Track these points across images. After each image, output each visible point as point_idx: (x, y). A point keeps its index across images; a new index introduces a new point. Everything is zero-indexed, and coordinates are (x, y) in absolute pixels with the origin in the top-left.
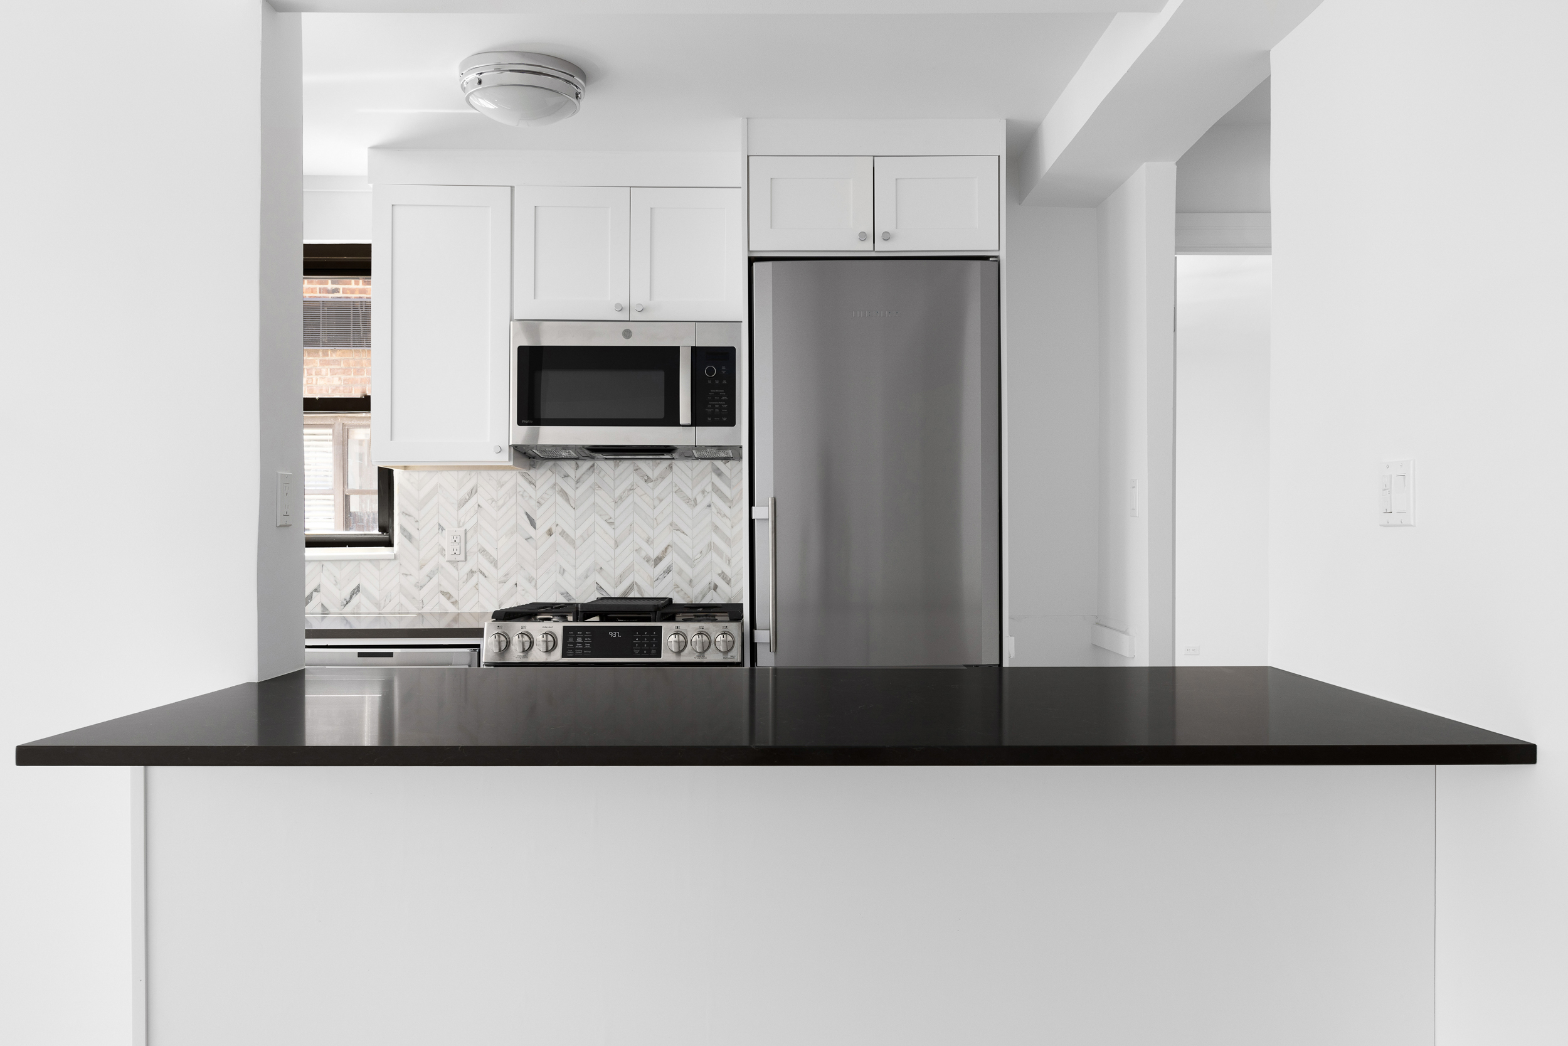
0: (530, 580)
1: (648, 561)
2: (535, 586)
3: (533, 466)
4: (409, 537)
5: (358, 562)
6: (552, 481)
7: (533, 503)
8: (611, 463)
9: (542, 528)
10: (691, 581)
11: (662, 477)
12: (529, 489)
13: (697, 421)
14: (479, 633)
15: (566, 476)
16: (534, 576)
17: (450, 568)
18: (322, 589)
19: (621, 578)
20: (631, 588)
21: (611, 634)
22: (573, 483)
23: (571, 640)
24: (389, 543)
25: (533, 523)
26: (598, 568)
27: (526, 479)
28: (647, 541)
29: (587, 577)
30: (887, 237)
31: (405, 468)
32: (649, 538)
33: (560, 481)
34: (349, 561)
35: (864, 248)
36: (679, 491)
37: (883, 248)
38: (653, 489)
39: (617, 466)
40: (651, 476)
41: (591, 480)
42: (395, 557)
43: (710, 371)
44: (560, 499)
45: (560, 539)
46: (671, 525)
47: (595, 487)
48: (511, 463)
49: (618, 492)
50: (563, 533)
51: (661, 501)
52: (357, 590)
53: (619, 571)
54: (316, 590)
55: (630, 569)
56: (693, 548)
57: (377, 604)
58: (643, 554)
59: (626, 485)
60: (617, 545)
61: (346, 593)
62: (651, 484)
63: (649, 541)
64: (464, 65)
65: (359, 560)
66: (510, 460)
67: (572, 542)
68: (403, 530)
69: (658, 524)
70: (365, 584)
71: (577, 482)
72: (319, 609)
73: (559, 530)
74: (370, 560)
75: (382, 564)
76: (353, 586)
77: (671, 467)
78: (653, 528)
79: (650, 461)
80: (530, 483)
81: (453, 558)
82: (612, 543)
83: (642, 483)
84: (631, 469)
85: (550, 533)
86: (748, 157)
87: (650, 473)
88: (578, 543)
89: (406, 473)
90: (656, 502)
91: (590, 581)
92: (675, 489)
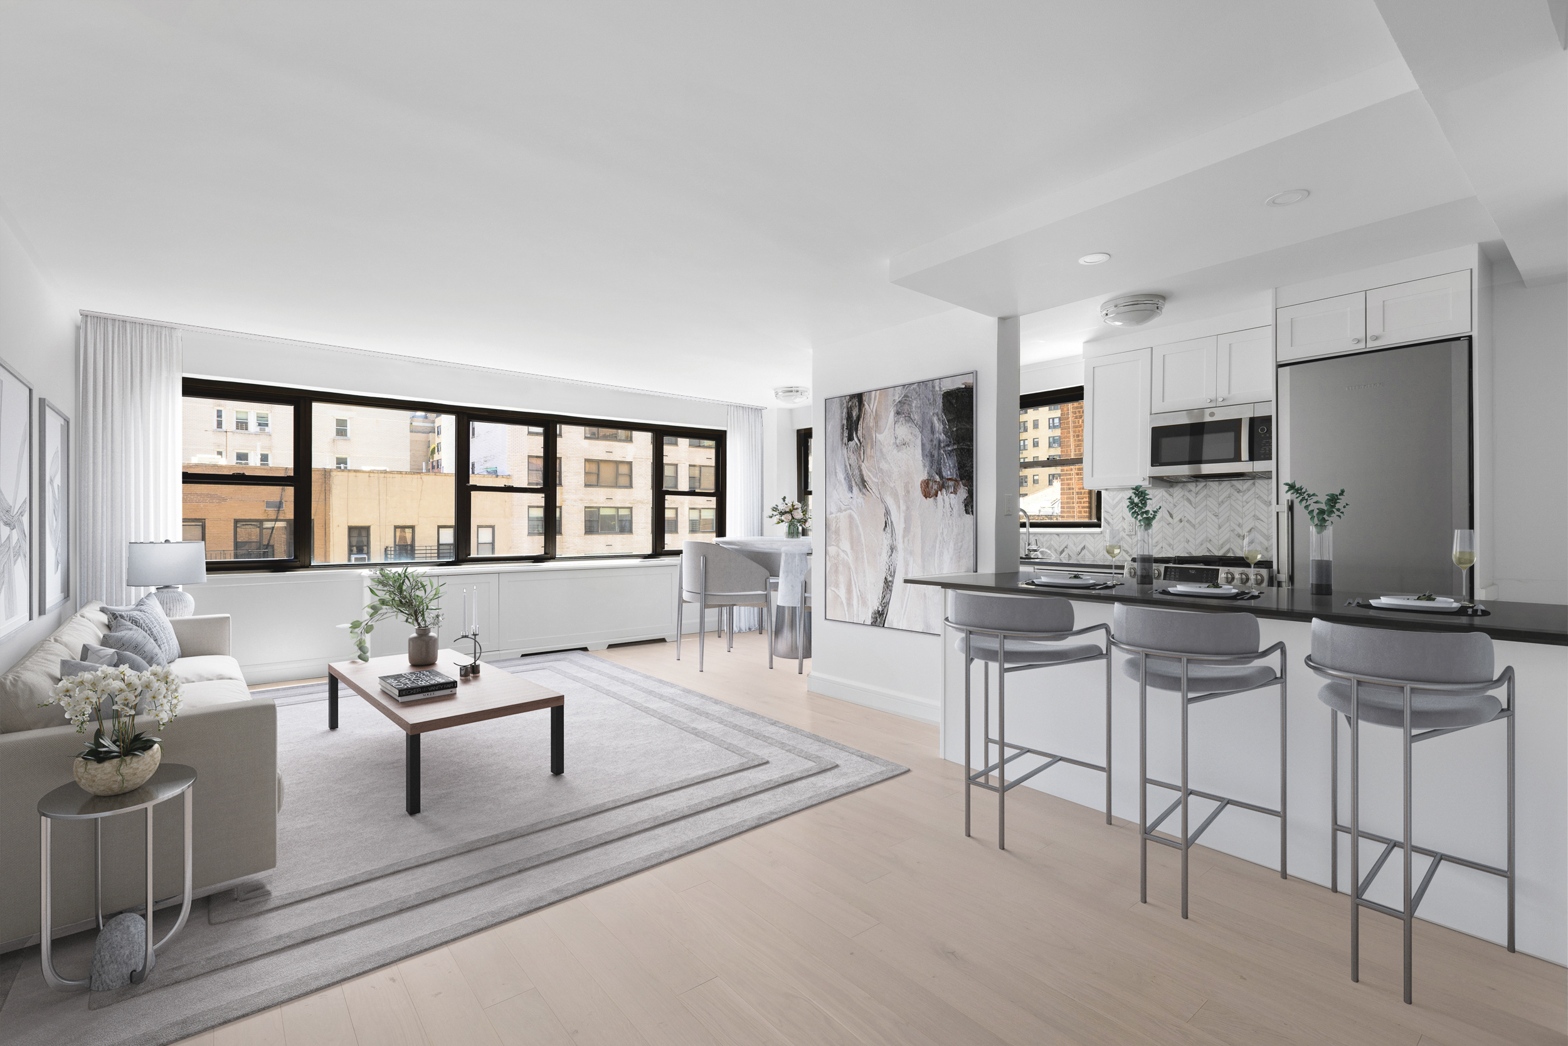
0: (1170, 545)
1: (1239, 537)
2: (1172, 549)
3: (1172, 486)
4: (1108, 523)
5: (1083, 535)
6: (1182, 494)
7: (1172, 505)
8: (1217, 483)
9: (1176, 519)
10: (1267, 548)
11: (1249, 490)
12: (1170, 498)
13: (1252, 458)
14: (1122, 567)
15: (1190, 491)
16: (1172, 543)
17: (1127, 538)
18: (1068, 547)
19: (1222, 546)
20: (1228, 551)
21: (1190, 571)
22: (1194, 495)
23: (1168, 573)
24: (1099, 526)
25: (1171, 516)
26: (1208, 540)
27: (1168, 493)
28: (1239, 526)
29: (1202, 545)
30: (1377, 338)
31: (1106, 490)
32: (1240, 524)
33: (1187, 494)
34: (1080, 534)
35: (1361, 347)
36: (1259, 497)
37: (1372, 345)
38: (1243, 497)
39: (1220, 484)
40: (1241, 489)
41: (1205, 492)
42: (1101, 533)
43: (1263, 430)
44: (1186, 503)
45: (1187, 525)
46: (1254, 516)
47: (1207, 496)
48: (1151, 486)
49: (1220, 499)
50: (1188, 521)
51: (1247, 503)
52: (1084, 548)
53: (1221, 542)
54: (1066, 547)
55: (1227, 541)
56: (1268, 530)
57: (1093, 555)
58: (1236, 533)
59: (1226, 494)
60: (1220, 527)
61: (1079, 549)
62: (1241, 494)
63: (1240, 525)
64: (1102, 307)
65: (1085, 534)
66: (1149, 484)
67: (1194, 526)
68: (1105, 519)
69: (1245, 516)
70: (1088, 545)
71: (1197, 494)
72: (1067, 556)
73: (1186, 519)
74: (1090, 534)
75: (1096, 536)
76: (1082, 546)
77: (1254, 484)
78: (1242, 518)
79: (1241, 481)
80: (1170, 495)
81: (1129, 533)
82: (1217, 526)
83: (1235, 493)
84: (1229, 485)
85: (1181, 521)
86: (1276, 309)
87: (1241, 488)
88: (1197, 526)
89: (1107, 492)
90: (1244, 504)
91: (1204, 546)
92: (1257, 496)
